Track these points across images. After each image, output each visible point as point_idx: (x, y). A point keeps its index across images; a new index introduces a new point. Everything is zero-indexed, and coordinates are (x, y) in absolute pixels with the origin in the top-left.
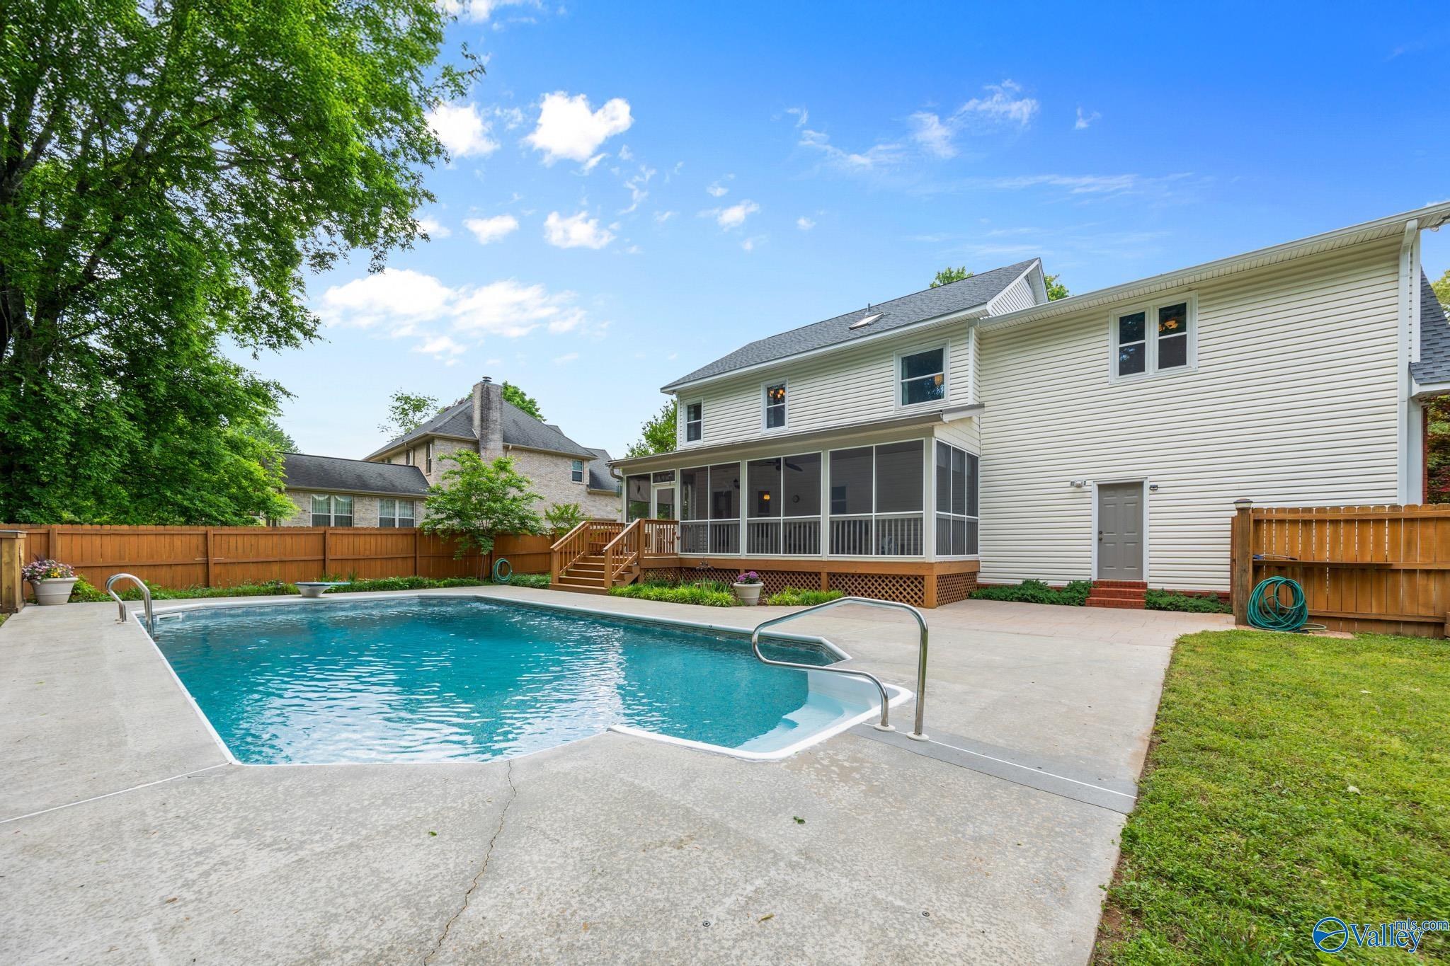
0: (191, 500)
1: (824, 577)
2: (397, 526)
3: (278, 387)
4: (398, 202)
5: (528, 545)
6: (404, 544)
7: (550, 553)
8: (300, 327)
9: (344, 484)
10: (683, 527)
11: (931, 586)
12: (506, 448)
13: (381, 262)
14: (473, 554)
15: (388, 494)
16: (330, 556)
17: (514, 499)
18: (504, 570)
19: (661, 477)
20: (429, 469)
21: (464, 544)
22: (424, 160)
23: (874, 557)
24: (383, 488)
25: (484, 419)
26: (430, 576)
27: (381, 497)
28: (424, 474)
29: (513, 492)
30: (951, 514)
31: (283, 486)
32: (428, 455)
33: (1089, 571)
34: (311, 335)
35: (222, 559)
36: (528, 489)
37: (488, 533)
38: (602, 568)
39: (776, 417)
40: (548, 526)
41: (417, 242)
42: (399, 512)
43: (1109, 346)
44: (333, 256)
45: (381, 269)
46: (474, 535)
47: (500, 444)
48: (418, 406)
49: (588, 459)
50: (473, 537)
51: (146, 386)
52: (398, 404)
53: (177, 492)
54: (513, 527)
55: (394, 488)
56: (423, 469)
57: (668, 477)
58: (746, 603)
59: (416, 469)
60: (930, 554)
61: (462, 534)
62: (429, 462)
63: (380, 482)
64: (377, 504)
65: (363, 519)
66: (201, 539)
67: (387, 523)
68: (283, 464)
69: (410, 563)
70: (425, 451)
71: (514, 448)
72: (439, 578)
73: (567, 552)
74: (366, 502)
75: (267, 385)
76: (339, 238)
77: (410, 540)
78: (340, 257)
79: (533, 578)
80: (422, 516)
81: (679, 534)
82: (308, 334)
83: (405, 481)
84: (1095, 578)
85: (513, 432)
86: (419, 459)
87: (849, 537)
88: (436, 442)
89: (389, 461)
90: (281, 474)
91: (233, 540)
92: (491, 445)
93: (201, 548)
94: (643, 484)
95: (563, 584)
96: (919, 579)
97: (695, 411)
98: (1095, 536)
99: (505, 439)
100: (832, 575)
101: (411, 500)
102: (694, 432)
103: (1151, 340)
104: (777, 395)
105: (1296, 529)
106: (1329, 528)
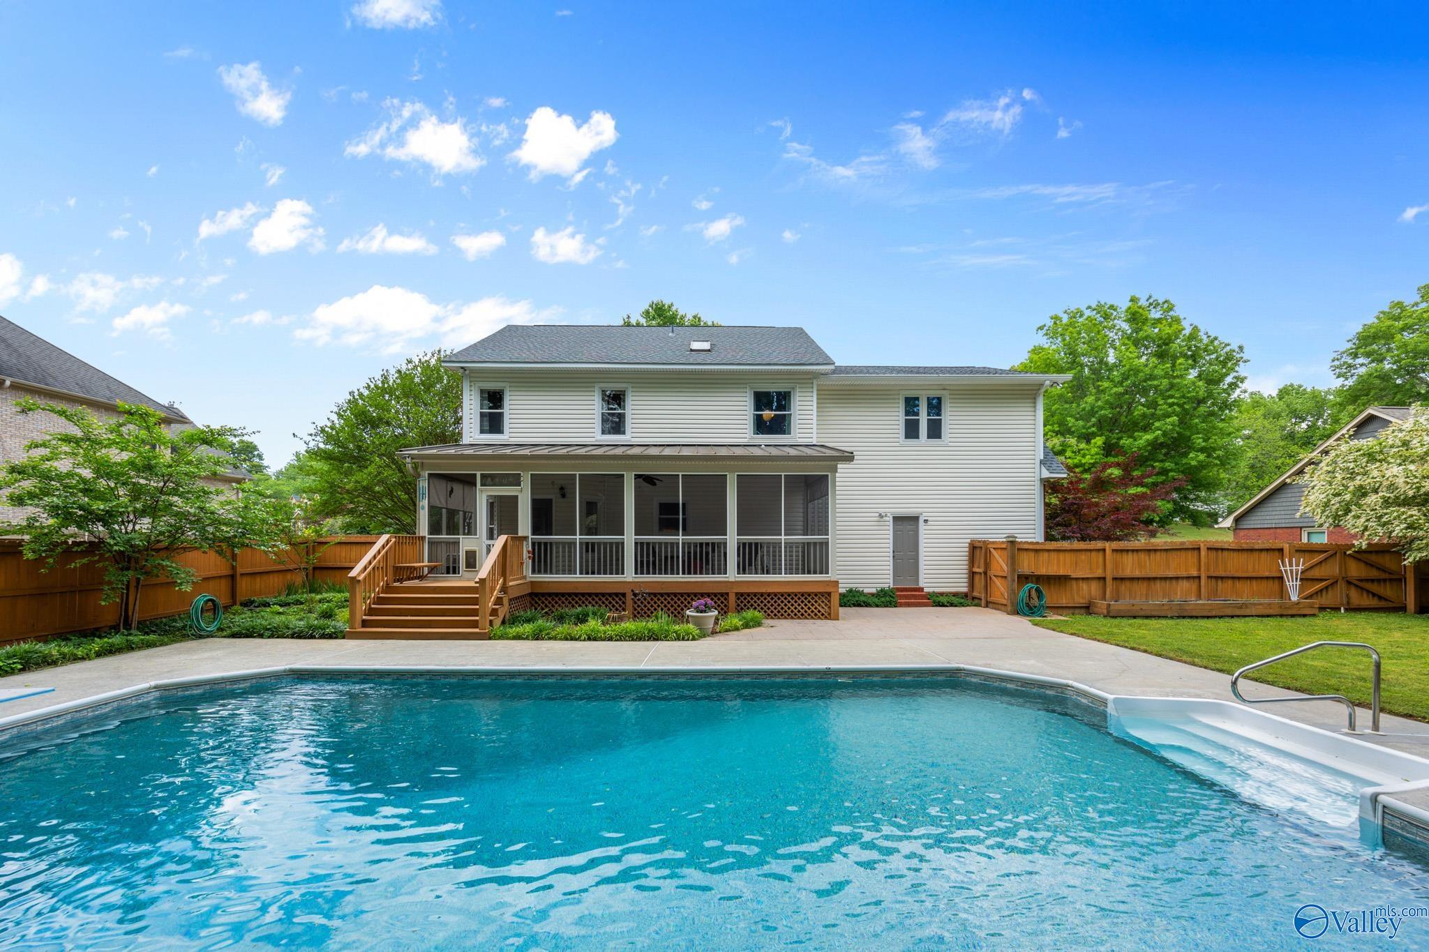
1: (732, 597)
11: (836, 600)
23: (783, 577)
33: (886, 580)
39: (615, 424)
43: (897, 414)
81: (531, 552)
84: (892, 585)
96: (825, 595)
98: (891, 554)
100: (740, 595)
103: (923, 419)
104: (616, 399)
105: (1032, 554)
106: (1046, 554)
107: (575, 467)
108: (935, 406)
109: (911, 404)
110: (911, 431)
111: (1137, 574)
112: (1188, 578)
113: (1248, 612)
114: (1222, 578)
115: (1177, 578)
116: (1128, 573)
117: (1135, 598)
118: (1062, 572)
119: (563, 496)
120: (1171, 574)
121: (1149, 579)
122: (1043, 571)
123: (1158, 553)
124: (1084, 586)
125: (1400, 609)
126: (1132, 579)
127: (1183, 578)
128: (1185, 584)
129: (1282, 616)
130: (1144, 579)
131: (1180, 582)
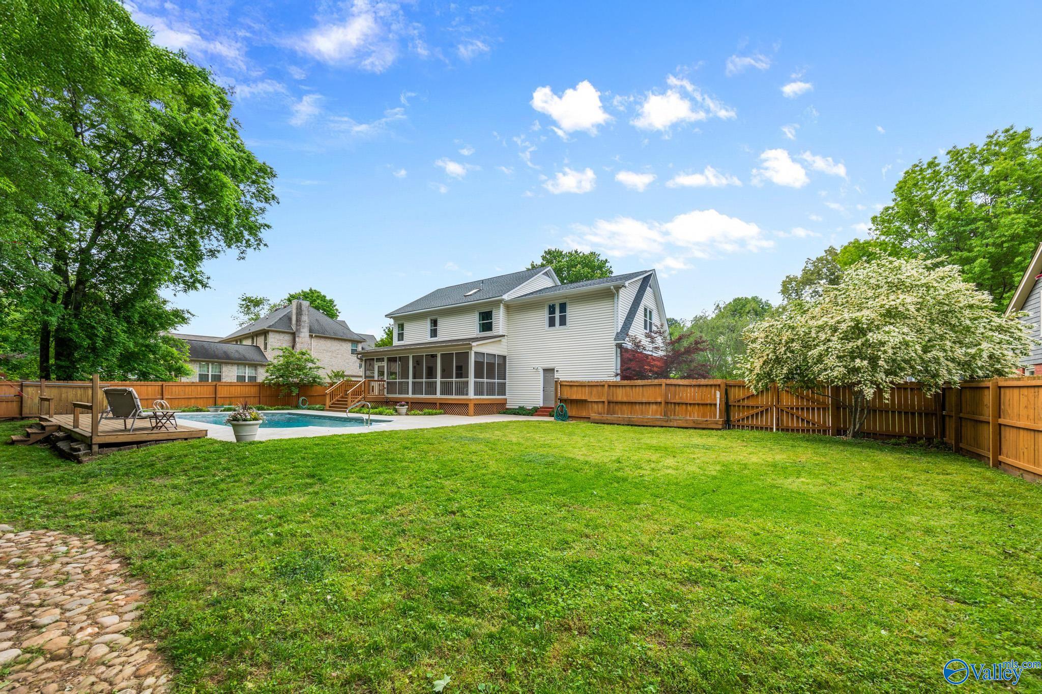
0: (146, 368)
1: (438, 405)
2: (247, 381)
3: (188, 312)
4: (253, 229)
5: (317, 390)
6: (253, 391)
7: (325, 395)
8: (201, 282)
9: (216, 357)
10: (388, 383)
11: (471, 407)
12: (311, 336)
13: (244, 255)
14: (289, 395)
15: (241, 362)
16: (218, 396)
17: (310, 368)
18: (304, 402)
19: (379, 360)
20: (266, 348)
21: (285, 391)
22: (266, 202)
23: (454, 397)
24: (240, 359)
25: (298, 320)
26: (266, 404)
27: (238, 364)
28: (263, 350)
29: (310, 365)
30: (485, 380)
31: (188, 359)
32: (265, 340)
33: (540, 404)
34: (206, 286)
35: (169, 397)
36: (318, 364)
37: (296, 385)
38: (346, 401)
39: (434, 333)
40: (328, 380)
41: (262, 247)
42: (248, 372)
43: (545, 315)
44: (219, 251)
45: (243, 258)
46: (289, 386)
47: (307, 334)
48: (257, 303)
49: (361, 342)
50: (289, 387)
51: (129, 317)
52: (244, 303)
53: (139, 365)
54: (309, 382)
55: (246, 359)
56: (262, 348)
57: (382, 360)
58: (399, 414)
59: (258, 348)
60: (471, 395)
61: (284, 385)
62: (266, 344)
63: (237, 356)
64: (235, 368)
65: (227, 376)
66: (160, 387)
67: (241, 378)
68: (189, 349)
69: (257, 399)
70: (263, 337)
71: (316, 336)
72: (271, 406)
73: (332, 395)
74: (229, 367)
75: (183, 311)
76: (222, 243)
77: (257, 388)
78: (222, 252)
79: (317, 406)
80: (262, 375)
81: (386, 386)
82: (205, 286)
83: (252, 355)
84: (542, 405)
85: (316, 327)
86: (260, 342)
87: (447, 389)
88: (270, 333)
89: (241, 342)
90: (188, 354)
91: (174, 388)
92: (302, 335)
93: (160, 391)
94: (371, 362)
95: (332, 408)
96: (467, 405)
97: (401, 327)
98: (542, 389)
99: (311, 331)
100: (441, 404)
101: (255, 366)
102: (401, 337)
103: (557, 315)
104: (434, 323)
105: (568, 388)
106: (575, 388)
107: (397, 354)
108: (563, 308)
109: (552, 310)
110: (552, 323)
111: (625, 400)
112: (656, 403)
113: (671, 424)
114: (679, 404)
115: (649, 403)
116: (620, 399)
117: (625, 413)
118: (583, 398)
119: (418, 364)
120: (644, 400)
121: (632, 403)
122: (574, 397)
123: (637, 388)
124: (595, 406)
125: (769, 429)
126: (622, 403)
127: (653, 403)
128: (654, 407)
129: (695, 428)
130: (629, 403)
131: (651, 405)
